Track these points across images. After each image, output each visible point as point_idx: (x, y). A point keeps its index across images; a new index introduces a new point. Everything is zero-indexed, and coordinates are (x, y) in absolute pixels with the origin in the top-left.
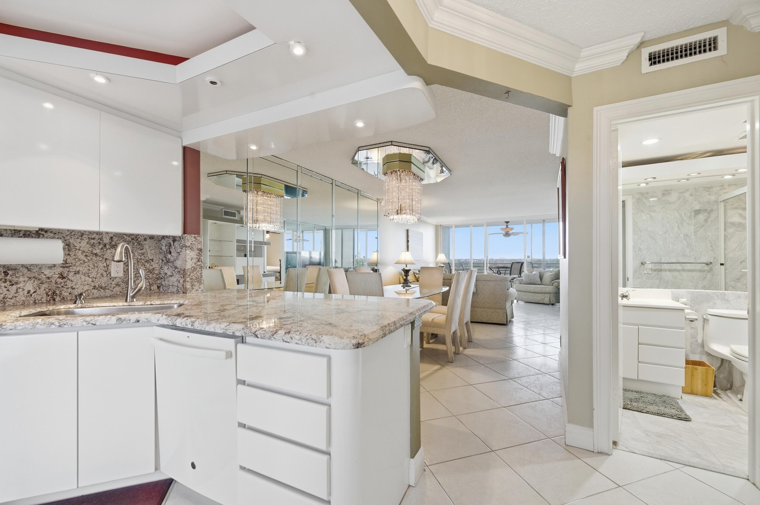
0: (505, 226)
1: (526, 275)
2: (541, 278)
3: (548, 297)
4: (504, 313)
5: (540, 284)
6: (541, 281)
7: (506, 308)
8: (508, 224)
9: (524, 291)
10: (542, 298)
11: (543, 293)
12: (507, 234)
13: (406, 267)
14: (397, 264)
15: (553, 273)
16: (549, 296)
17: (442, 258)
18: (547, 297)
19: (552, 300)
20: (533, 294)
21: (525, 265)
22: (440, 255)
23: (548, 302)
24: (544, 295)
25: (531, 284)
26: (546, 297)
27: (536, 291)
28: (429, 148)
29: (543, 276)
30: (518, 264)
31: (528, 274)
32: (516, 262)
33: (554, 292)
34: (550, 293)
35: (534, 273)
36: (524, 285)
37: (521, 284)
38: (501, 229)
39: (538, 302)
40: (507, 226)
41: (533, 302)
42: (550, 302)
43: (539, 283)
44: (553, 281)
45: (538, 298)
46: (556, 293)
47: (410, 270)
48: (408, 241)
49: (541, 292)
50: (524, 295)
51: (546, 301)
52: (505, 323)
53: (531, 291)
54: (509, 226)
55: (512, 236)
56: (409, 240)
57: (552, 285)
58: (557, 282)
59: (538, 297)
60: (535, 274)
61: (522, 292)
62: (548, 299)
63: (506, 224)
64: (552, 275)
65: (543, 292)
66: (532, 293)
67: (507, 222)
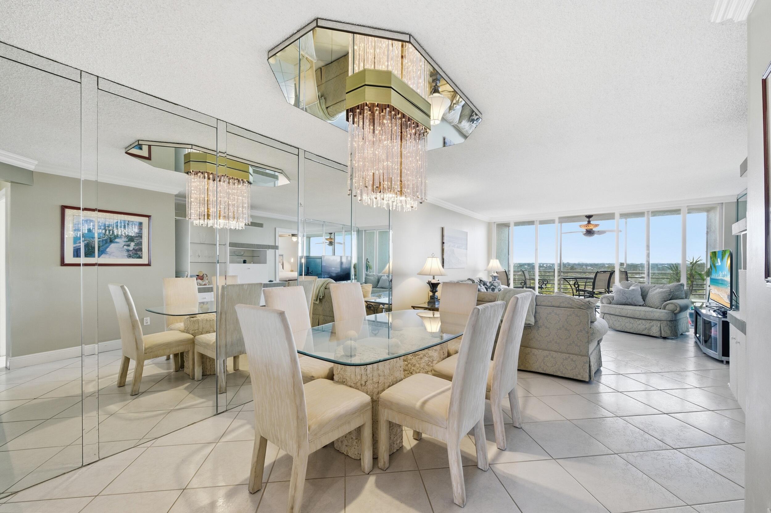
0: (587, 222)
1: (619, 291)
2: (644, 295)
3: (657, 326)
4: (585, 363)
5: (643, 306)
6: (644, 301)
7: (588, 354)
8: (590, 219)
9: (616, 314)
10: (647, 326)
11: (647, 320)
12: (590, 232)
13: (434, 278)
14: (420, 275)
15: (664, 290)
16: (659, 326)
17: (496, 265)
18: (655, 326)
19: (664, 331)
20: (632, 320)
21: (617, 275)
22: (491, 261)
23: (657, 334)
24: (650, 323)
25: (628, 305)
26: (653, 326)
27: (636, 316)
28: (410, 35)
29: (647, 294)
30: (605, 274)
31: (622, 289)
32: (602, 272)
33: (668, 320)
34: (660, 321)
35: (631, 288)
36: (616, 306)
37: (610, 303)
38: (580, 226)
39: (640, 333)
40: (589, 222)
41: (632, 331)
42: (661, 333)
43: (641, 304)
44: (666, 301)
45: (640, 326)
46: (672, 321)
47: (439, 284)
48: (443, 243)
49: (646, 318)
50: (615, 321)
51: (654, 331)
52: (587, 380)
53: (628, 316)
54: (591, 222)
55: (596, 236)
56: (445, 241)
57: (664, 308)
58: (672, 303)
59: (640, 324)
60: (633, 290)
61: (612, 316)
62: (658, 329)
63: (588, 219)
64: (664, 292)
65: (649, 317)
66: (628, 319)
67: (589, 217)
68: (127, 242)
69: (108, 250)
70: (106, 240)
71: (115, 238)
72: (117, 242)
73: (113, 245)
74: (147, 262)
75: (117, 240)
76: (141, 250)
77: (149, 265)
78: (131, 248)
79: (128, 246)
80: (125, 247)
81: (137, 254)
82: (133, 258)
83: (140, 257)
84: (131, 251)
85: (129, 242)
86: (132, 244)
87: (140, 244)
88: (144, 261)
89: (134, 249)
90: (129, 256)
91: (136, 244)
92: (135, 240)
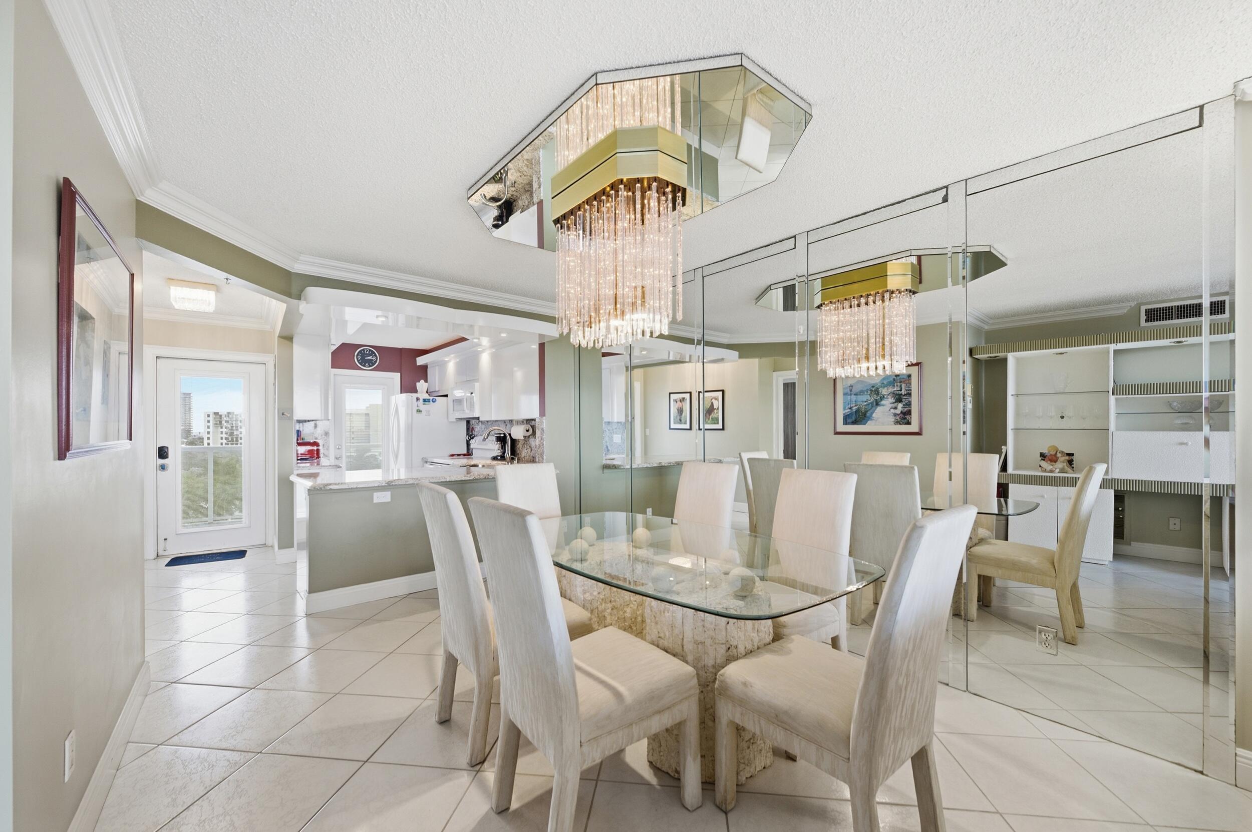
68: (894, 403)
69: (874, 415)
70: (872, 403)
71: (881, 400)
72: (883, 405)
73: (879, 409)
74: (917, 430)
75: (883, 402)
76: (909, 413)
77: (919, 434)
78: (898, 411)
79: (896, 408)
80: (892, 411)
81: (905, 418)
82: (900, 424)
83: (909, 423)
84: (898, 415)
85: (896, 404)
86: (900, 406)
87: (909, 404)
88: (914, 428)
89: (902, 412)
90: (897, 423)
91: (904, 405)
92: (903, 400)
